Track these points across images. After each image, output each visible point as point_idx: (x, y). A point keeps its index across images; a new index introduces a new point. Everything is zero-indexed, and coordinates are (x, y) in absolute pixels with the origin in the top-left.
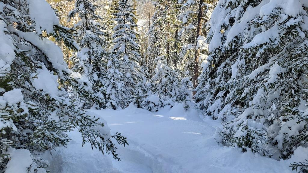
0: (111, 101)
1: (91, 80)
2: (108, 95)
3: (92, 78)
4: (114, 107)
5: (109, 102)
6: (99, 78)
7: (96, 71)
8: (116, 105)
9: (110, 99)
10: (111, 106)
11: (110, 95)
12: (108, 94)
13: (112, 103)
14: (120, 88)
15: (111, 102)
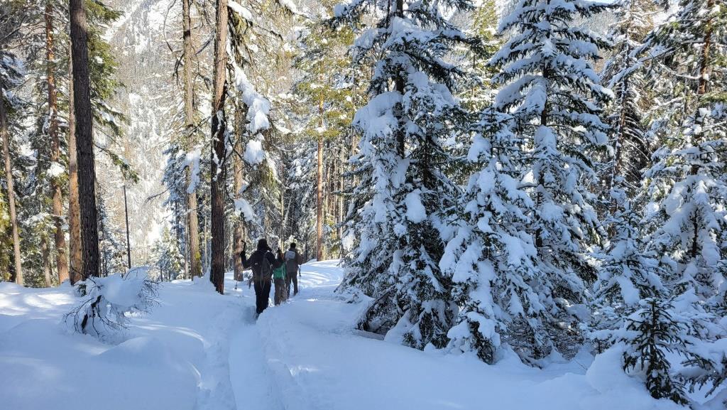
0: (473, 316)
1: (398, 219)
2: (459, 289)
3: (401, 210)
4: (485, 351)
5: (465, 322)
6: (427, 213)
7: (418, 185)
8: (497, 341)
9: (471, 310)
10: (472, 340)
11: (471, 287)
12: (460, 284)
13: (480, 330)
14: (518, 262)
15: (475, 326)
